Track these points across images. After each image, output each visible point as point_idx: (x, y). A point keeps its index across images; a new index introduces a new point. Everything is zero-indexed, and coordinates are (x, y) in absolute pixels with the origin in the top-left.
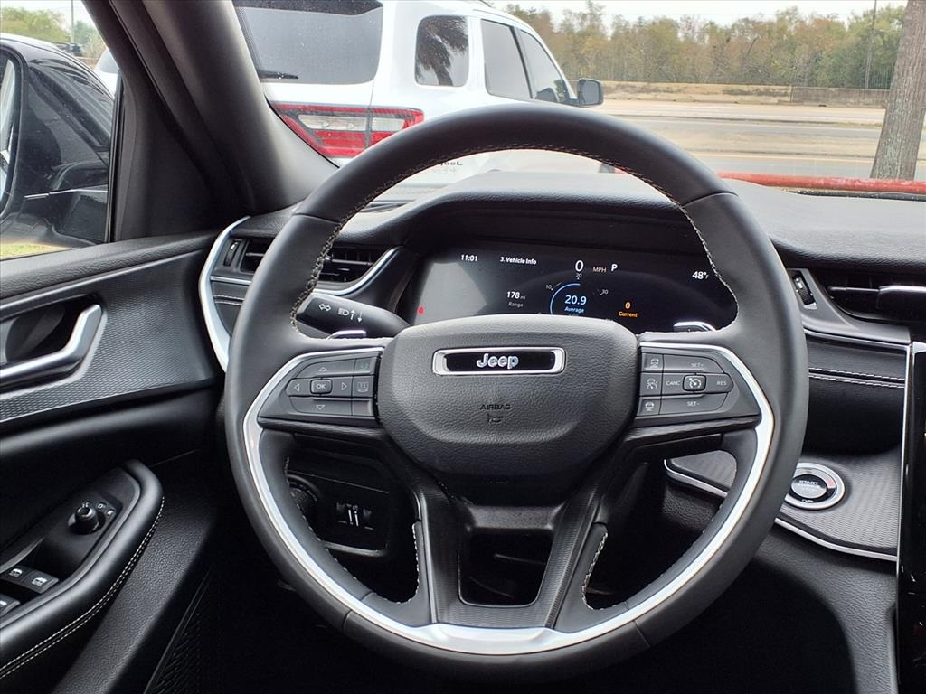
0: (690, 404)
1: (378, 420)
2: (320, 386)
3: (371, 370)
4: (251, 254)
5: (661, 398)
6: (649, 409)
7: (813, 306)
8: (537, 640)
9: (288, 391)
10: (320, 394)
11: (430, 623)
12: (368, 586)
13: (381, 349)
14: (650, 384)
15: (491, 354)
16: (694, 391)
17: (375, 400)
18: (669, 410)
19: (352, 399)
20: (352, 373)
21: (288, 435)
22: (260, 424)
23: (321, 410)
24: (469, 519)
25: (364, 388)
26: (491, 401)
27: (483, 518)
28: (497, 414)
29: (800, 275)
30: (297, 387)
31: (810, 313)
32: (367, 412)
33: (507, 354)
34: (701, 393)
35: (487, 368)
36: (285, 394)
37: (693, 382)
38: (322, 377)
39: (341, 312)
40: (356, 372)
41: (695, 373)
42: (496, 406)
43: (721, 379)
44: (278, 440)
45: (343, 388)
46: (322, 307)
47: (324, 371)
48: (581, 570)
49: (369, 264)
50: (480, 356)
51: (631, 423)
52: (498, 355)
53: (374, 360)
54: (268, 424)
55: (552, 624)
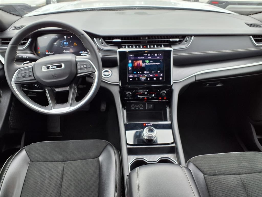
0: (85, 70)
1: (35, 79)
2: (23, 75)
3: (32, 70)
4: (3, 41)
5: (81, 69)
6: (79, 71)
7: (103, 44)
8: (69, 109)
9: (18, 77)
10: (24, 76)
11: (52, 109)
12: (41, 105)
13: (32, 66)
14: (79, 67)
15: (52, 66)
16: (85, 68)
17: (34, 75)
18: (82, 71)
19: (29, 76)
20: (28, 71)
21: (20, 84)
22: (15, 83)
23: (25, 79)
24: (55, 90)
25: (31, 74)
26: (53, 74)
27: (57, 90)
28: (55, 76)
29: (100, 39)
30: (19, 76)
31: (103, 46)
32: (33, 78)
33: (54, 66)
34: (87, 68)
35: (51, 69)
36: (17, 78)
37: (85, 66)
38: (23, 73)
39: (23, 57)
40: (29, 71)
41: (85, 65)
42: (54, 75)
43: (89, 65)
44: (18, 85)
45: (28, 74)
46: (20, 57)
47: (23, 72)
48: (74, 96)
49: (26, 42)
50: (50, 67)
51: (77, 73)
52: (53, 66)
53: (32, 69)
54: (16, 83)
55: (71, 106)
